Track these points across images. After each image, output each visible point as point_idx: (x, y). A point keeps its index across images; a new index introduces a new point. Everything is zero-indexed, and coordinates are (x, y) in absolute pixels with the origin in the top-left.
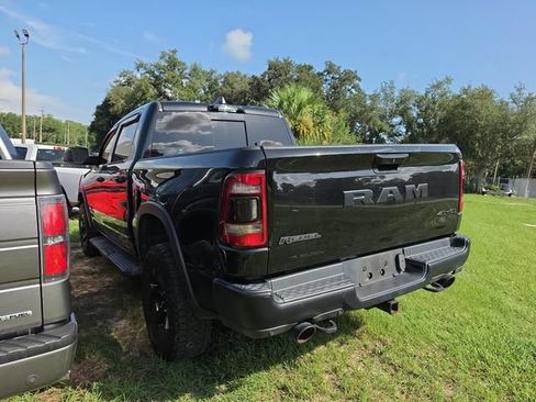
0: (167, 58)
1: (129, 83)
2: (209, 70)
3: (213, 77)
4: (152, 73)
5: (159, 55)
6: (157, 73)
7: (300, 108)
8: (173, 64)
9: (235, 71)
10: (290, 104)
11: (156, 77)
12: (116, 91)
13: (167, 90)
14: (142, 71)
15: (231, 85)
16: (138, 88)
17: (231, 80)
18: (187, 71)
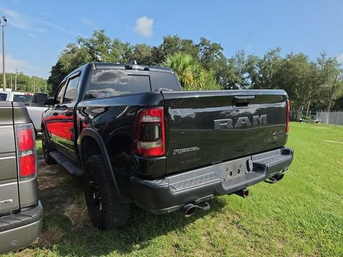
0: (98, 35)
1: (73, 51)
2: (125, 43)
3: (128, 47)
4: (88, 45)
5: (93, 33)
6: (91, 45)
7: (184, 68)
8: (102, 39)
9: (142, 43)
10: (178, 65)
11: (91, 48)
12: (65, 57)
13: (98, 56)
14: (82, 43)
15: (140, 53)
16: (79, 55)
17: (140, 50)
18: (111, 44)
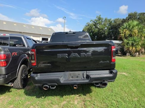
0: (98, 17)
1: (88, 25)
2: (109, 19)
3: (111, 21)
4: (94, 22)
5: (96, 17)
6: (95, 22)
7: (133, 27)
8: (100, 19)
9: (117, 18)
10: (129, 26)
12: (85, 28)
13: (98, 26)
14: (92, 22)
15: (116, 22)
16: (90, 26)
17: (116, 21)
18: (104, 20)
